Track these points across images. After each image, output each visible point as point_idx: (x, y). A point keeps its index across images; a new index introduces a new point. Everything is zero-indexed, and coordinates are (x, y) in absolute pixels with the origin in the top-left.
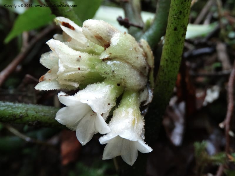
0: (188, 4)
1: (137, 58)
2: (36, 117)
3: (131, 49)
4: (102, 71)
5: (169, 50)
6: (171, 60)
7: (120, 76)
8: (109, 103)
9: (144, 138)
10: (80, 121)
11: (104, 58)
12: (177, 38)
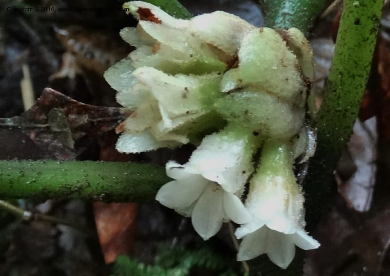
1: (287, 79)
2: (102, 187)
4: (226, 113)
5: (345, 56)
6: (349, 73)
7: (258, 120)
8: (244, 172)
9: (304, 224)
10: (196, 201)
11: (229, 90)
12: (361, 37)
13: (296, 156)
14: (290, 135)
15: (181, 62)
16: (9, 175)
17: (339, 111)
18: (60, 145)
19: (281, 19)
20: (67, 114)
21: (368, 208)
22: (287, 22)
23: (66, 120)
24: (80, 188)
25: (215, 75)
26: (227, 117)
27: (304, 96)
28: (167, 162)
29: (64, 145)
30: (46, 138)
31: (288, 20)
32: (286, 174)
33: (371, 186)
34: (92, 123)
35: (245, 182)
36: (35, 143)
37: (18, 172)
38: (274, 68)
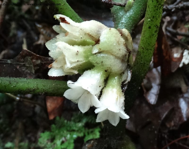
0: (159, 11)
1: (120, 50)
2: (44, 90)
3: (115, 44)
4: (94, 62)
5: (144, 41)
6: (146, 48)
7: (107, 65)
8: (100, 86)
9: (124, 108)
10: (80, 97)
11: (95, 53)
12: (151, 34)
13: (122, 81)
14: (120, 72)
15: (77, 40)
16: (4, 83)
17: (142, 63)
18: (29, 72)
19: (121, 25)
20: (32, 59)
21: (155, 103)
22: (123, 26)
23: (31, 62)
24: (34, 90)
25: (91, 46)
26: (94, 64)
27: (127, 57)
28: (68, 81)
29: (30, 72)
30: (24, 69)
31: (124, 25)
32: (117, 88)
33: (157, 94)
34: (42, 63)
35: (100, 90)
36: (19, 70)
37: (8, 82)
38: (114, 45)
